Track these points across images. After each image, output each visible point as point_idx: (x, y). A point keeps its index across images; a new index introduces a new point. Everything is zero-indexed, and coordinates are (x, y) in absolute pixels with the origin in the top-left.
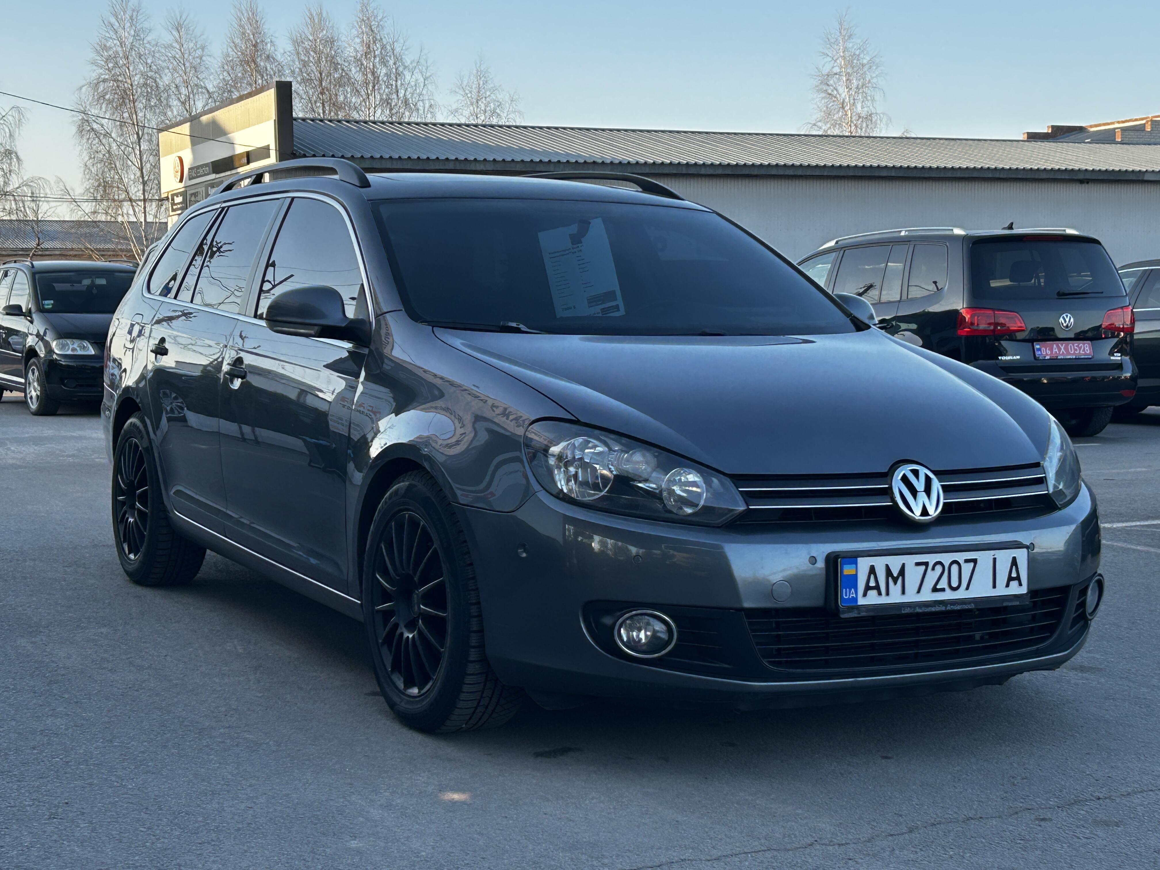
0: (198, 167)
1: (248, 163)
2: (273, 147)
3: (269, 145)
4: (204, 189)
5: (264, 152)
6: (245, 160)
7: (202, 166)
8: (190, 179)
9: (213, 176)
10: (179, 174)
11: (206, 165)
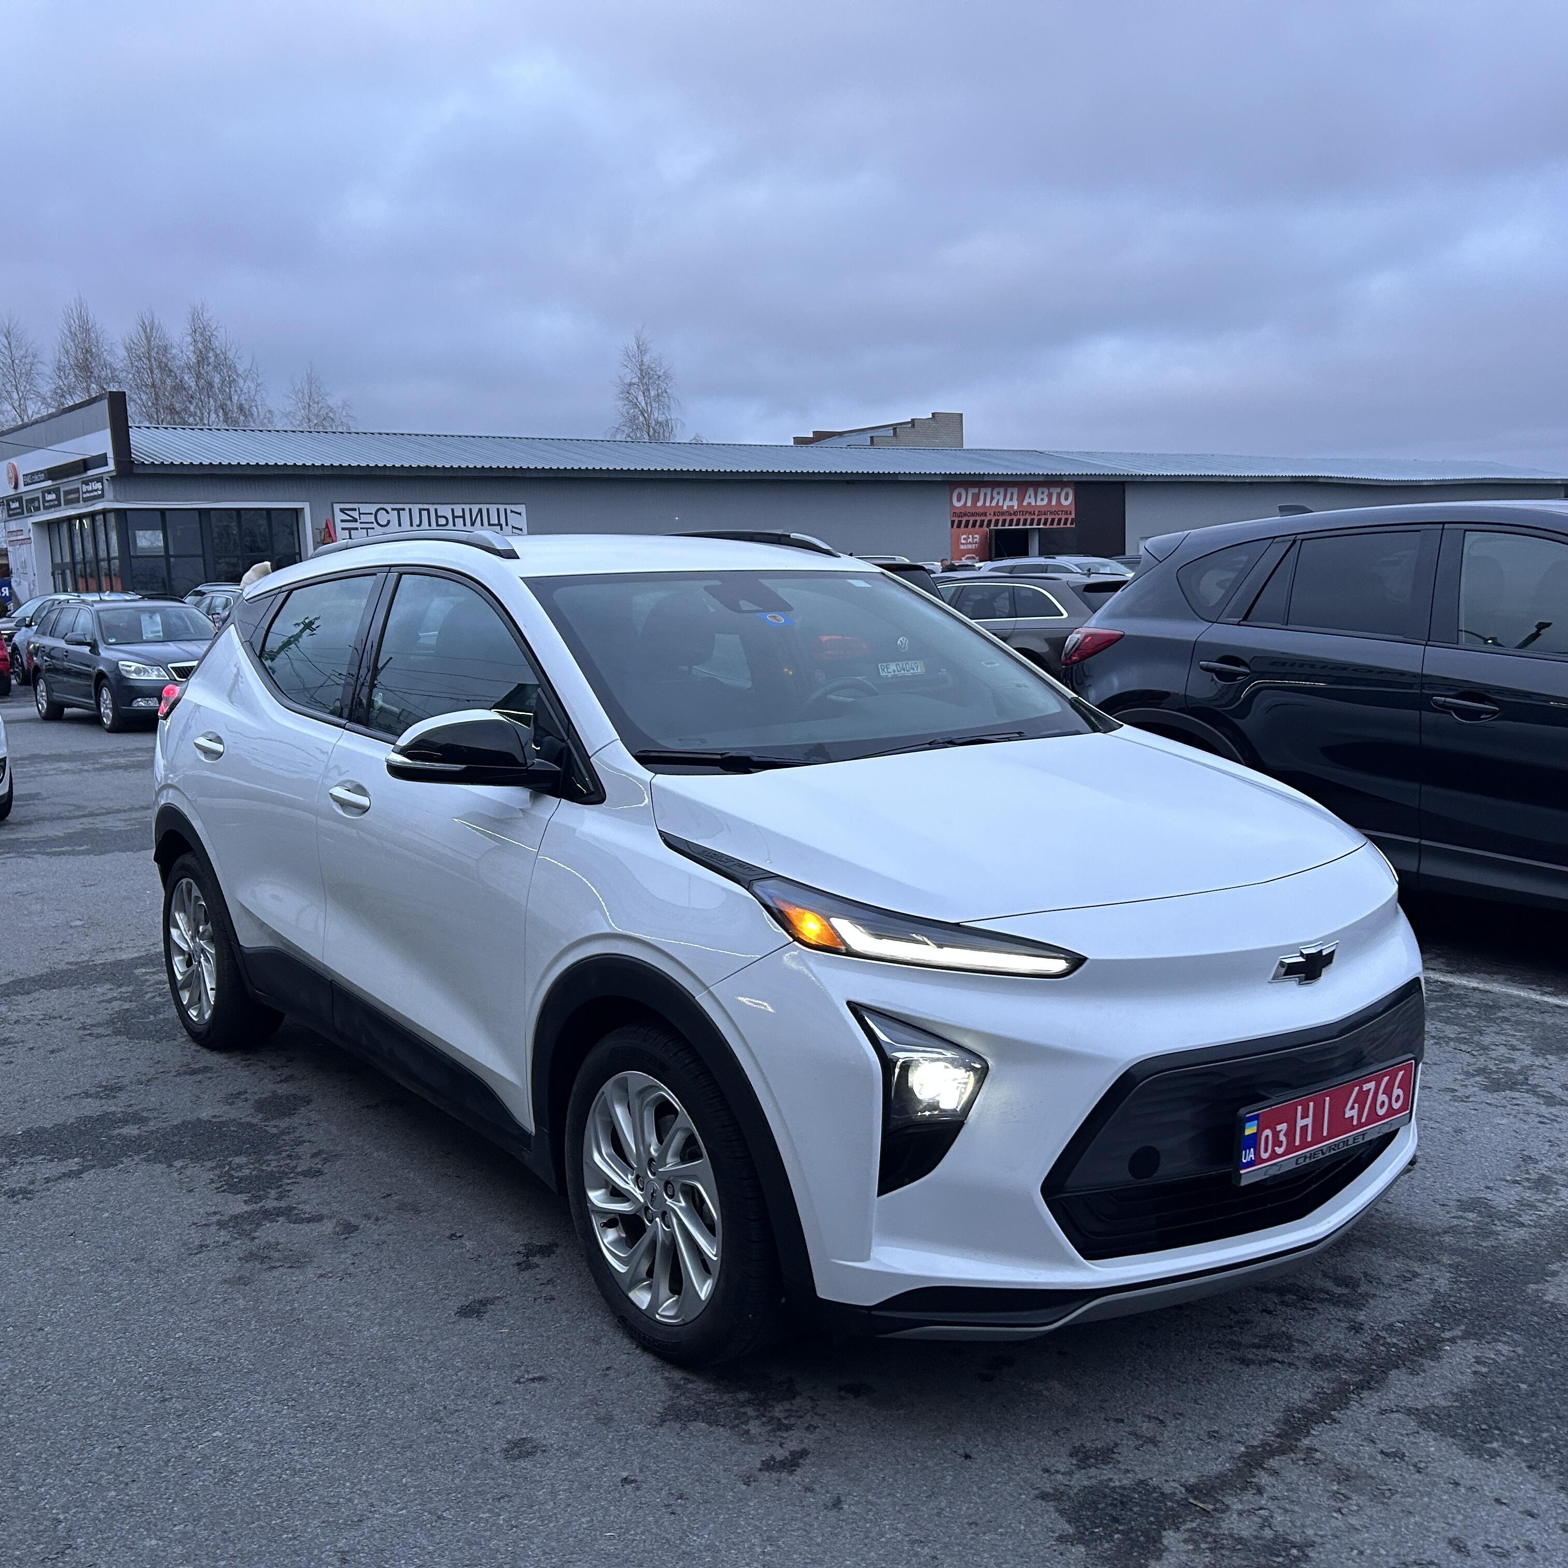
0: (33, 474)
1: (86, 469)
2: (110, 455)
3: (106, 454)
4: (40, 496)
5: (101, 460)
6: (82, 469)
7: (37, 473)
8: (25, 485)
9: (49, 483)
10: (13, 480)
11: (41, 472)
